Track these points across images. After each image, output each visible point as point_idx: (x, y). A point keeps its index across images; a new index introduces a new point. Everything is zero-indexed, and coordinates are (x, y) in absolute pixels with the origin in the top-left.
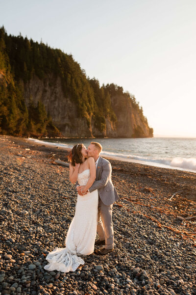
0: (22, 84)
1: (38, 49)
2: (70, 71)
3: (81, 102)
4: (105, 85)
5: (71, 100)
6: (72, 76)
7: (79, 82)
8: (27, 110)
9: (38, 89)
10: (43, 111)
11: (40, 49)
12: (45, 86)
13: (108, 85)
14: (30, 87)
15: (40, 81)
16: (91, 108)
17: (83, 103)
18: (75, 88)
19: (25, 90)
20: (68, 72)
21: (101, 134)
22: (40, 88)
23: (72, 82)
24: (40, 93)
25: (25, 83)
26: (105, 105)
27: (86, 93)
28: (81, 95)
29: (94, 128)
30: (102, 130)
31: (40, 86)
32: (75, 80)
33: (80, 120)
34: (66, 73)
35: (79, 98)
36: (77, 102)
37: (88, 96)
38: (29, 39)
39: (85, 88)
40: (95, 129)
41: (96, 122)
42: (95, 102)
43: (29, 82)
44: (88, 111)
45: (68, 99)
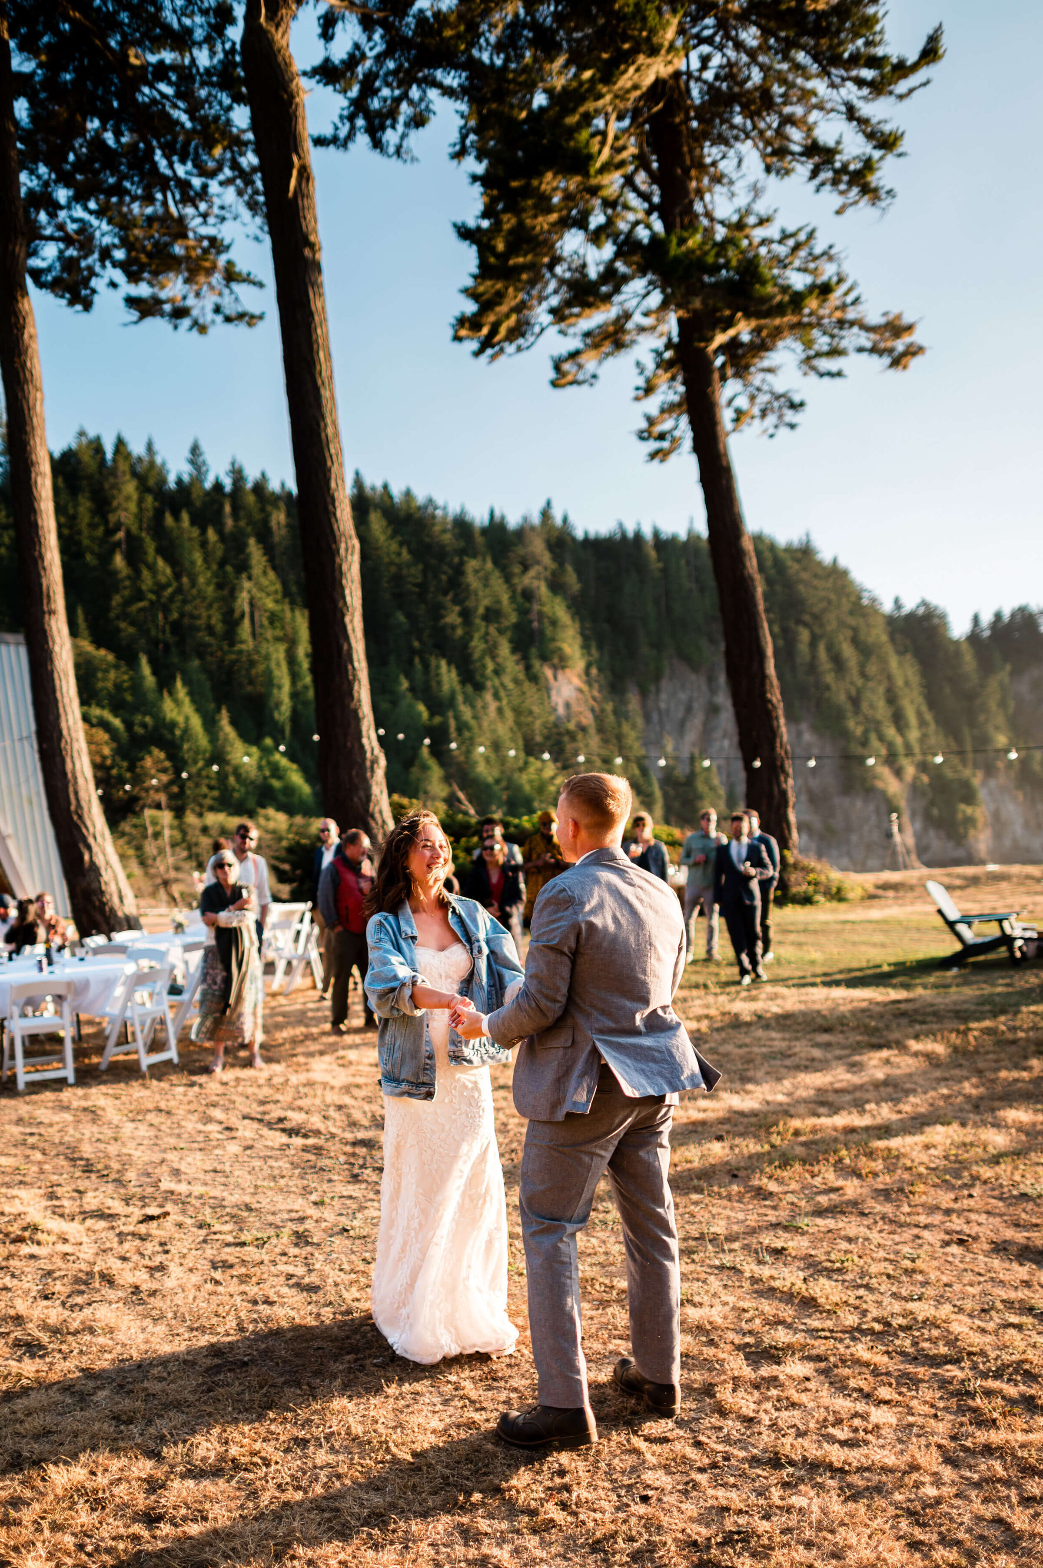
0: (634, 703)
1: (683, 562)
2: (807, 618)
3: (859, 731)
4: (986, 619)
5: (814, 729)
6: (817, 630)
7: (848, 651)
8: (658, 793)
9: (689, 709)
10: (712, 789)
11: (688, 563)
12: (713, 691)
13: (998, 616)
14: (663, 706)
15: (693, 677)
16: (908, 746)
17: (866, 732)
18: (829, 678)
19: (647, 718)
20: (799, 622)
21: (960, 853)
22: (696, 705)
23: (814, 657)
24: (697, 720)
25: (644, 694)
26: (982, 718)
27: (881, 690)
28: (855, 701)
29: (925, 829)
30: (965, 836)
31: (695, 695)
32: (829, 648)
33: (859, 804)
34: (792, 625)
35: (849, 714)
36: (845, 734)
37: (892, 698)
38: (647, 532)
39: (872, 669)
40: (932, 833)
41: (932, 803)
42: (928, 717)
43: (658, 691)
44: (891, 760)
45: (804, 726)
